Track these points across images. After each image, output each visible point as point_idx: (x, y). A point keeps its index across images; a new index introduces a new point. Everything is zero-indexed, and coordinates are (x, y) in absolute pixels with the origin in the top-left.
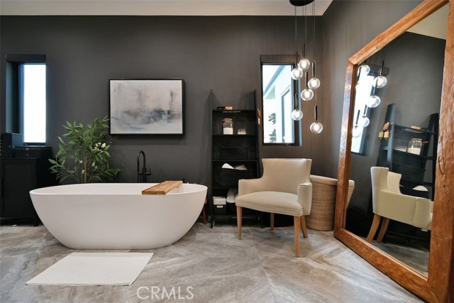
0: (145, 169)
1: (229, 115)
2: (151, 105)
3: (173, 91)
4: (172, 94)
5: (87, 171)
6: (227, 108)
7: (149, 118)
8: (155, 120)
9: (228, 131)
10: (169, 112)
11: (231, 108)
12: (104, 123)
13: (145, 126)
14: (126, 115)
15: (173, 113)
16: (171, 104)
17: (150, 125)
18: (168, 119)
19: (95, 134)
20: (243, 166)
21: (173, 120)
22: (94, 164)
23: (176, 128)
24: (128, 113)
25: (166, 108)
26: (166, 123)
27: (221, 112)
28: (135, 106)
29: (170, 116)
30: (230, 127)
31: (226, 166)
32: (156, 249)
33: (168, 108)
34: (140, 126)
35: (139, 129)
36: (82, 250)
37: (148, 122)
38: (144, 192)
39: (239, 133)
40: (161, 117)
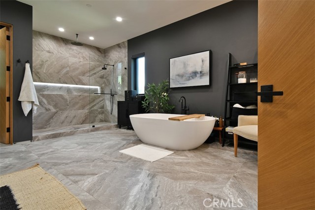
0: (185, 107)
1: (243, 69)
2: (190, 69)
3: (204, 59)
4: (203, 61)
5: (158, 108)
6: (241, 64)
7: (189, 77)
8: (193, 78)
9: (242, 80)
10: (201, 72)
11: (245, 64)
12: (166, 82)
13: (187, 82)
14: (177, 77)
15: (203, 73)
16: (202, 67)
17: (190, 81)
18: (201, 76)
19: (162, 88)
20: (254, 105)
21: (203, 77)
22: (161, 104)
23: (205, 81)
24: (178, 75)
25: (199, 70)
26: (199, 79)
27: (237, 68)
28: (181, 71)
29: (201, 74)
30: (243, 77)
31: (237, 106)
32: (177, 151)
33: (200, 70)
34: (184, 82)
35: (184, 84)
36: (147, 144)
37: (189, 80)
38: (169, 119)
39: (251, 81)
40: (196, 76)
